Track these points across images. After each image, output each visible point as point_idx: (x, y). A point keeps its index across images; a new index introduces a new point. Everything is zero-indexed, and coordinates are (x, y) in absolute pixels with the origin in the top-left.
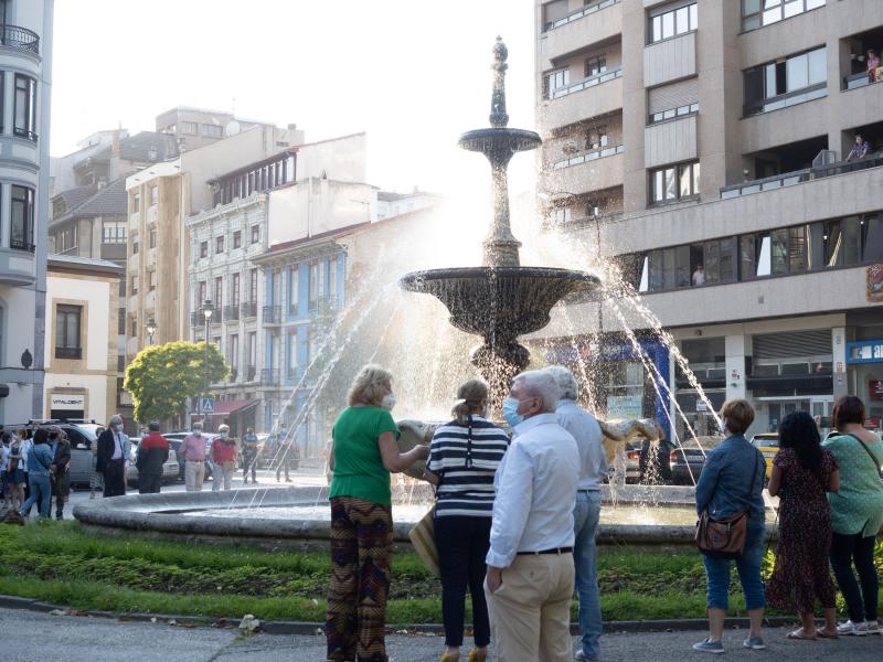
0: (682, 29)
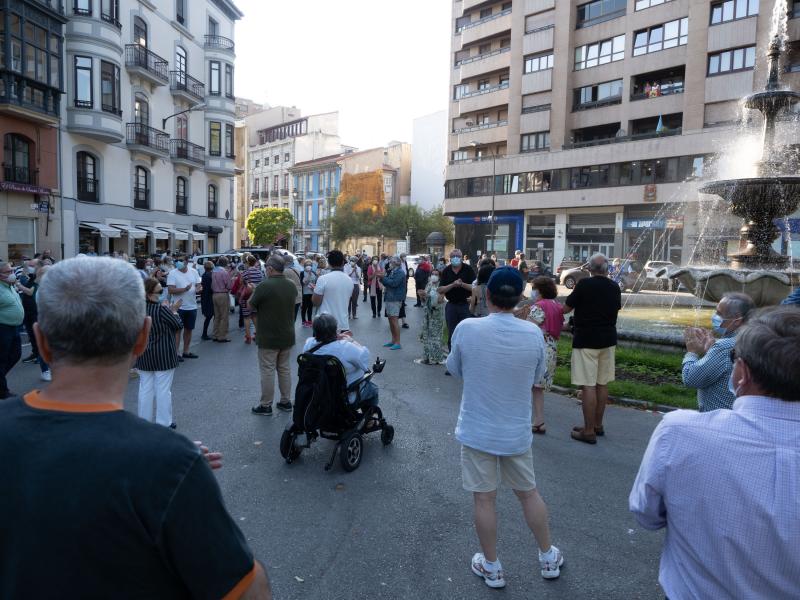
0: (543, 67)
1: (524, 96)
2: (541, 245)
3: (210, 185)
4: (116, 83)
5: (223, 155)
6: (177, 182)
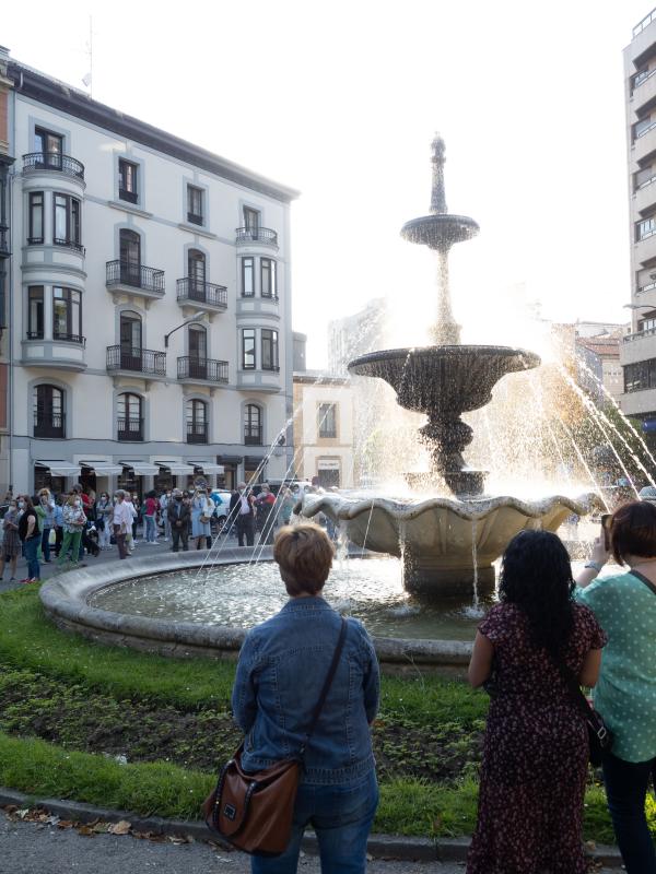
3: (250, 406)
4: (75, 308)
5: (259, 367)
6: (191, 405)
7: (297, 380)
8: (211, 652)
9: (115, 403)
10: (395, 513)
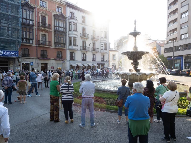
0: (186, 15)
1: (181, 24)
2: (187, 65)
3: (102, 55)
4: (76, 40)
5: (104, 49)
6: (93, 55)
7: (109, 51)
8: (105, 92)
9: (82, 55)
10: (128, 75)
